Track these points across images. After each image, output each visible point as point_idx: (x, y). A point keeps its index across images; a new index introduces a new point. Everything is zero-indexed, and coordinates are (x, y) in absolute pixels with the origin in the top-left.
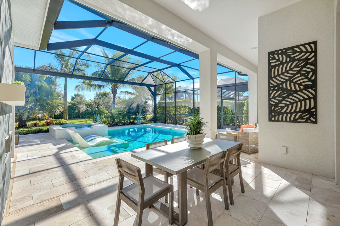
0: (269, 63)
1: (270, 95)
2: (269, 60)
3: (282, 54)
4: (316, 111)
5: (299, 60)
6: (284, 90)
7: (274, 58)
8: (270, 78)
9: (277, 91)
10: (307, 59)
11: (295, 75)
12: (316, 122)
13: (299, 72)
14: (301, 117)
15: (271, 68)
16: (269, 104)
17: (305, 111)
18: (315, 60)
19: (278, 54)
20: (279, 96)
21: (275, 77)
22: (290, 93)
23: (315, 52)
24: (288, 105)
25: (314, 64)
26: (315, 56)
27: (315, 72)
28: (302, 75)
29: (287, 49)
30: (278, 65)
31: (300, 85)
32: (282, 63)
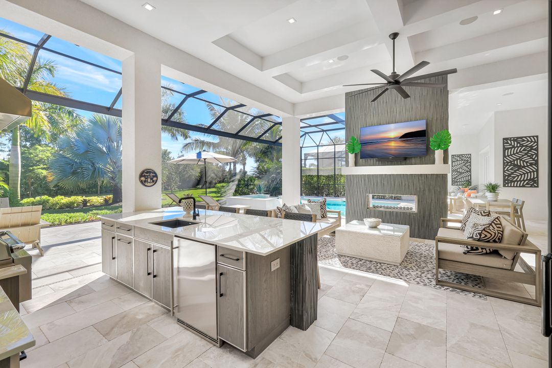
0: (504, 146)
1: (504, 168)
2: (504, 144)
3: (514, 140)
4: (538, 180)
5: (526, 146)
6: (515, 165)
7: (508, 143)
8: (504, 156)
9: (510, 166)
10: (531, 147)
11: (523, 156)
12: (538, 187)
13: (526, 154)
14: (527, 184)
15: (505, 149)
16: (504, 174)
17: (530, 179)
18: (537, 147)
19: (511, 140)
20: (511, 169)
21: (508, 156)
22: (520, 167)
23: (537, 142)
24: (518, 176)
25: (537, 150)
26: (537, 145)
27: (537, 155)
28: (528, 156)
29: (518, 138)
30: (511, 148)
31: (527, 162)
32: (514, 147)
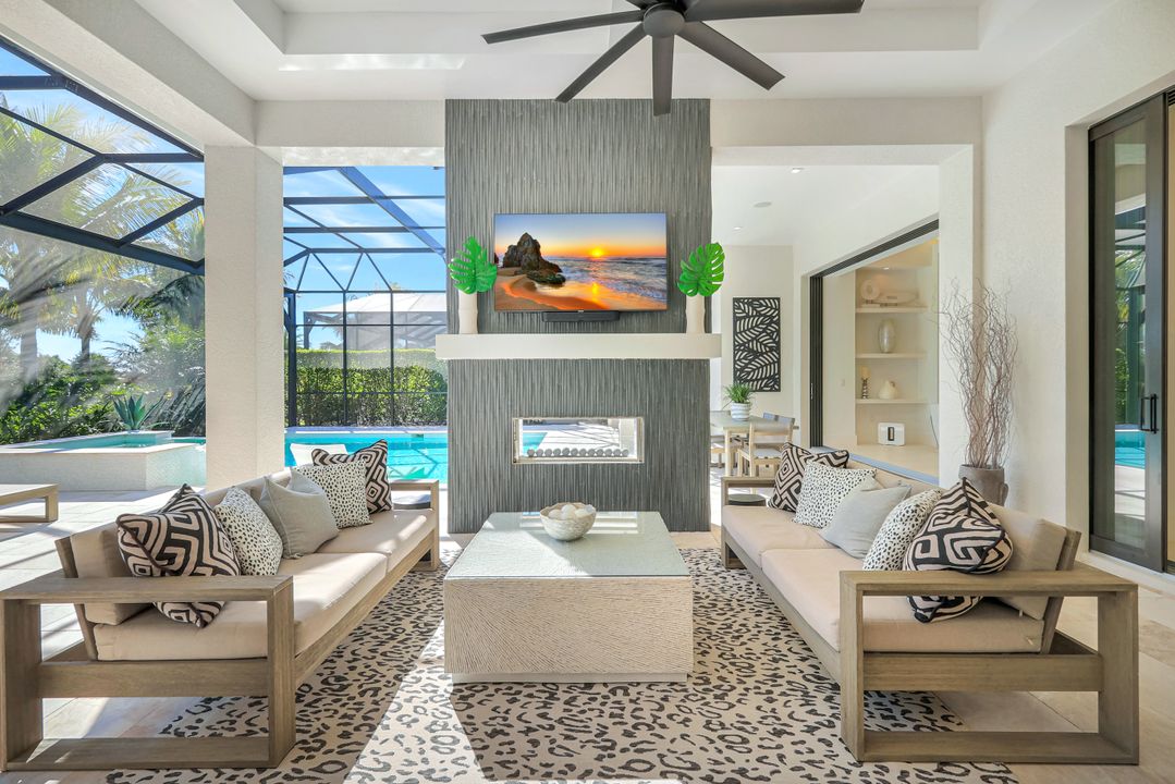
0: (735, 313)
1: (735, 357)
2: (734, 309)
3: (750, 304)
4: (779, 378)
5: (765, 315)
6: (750, 351)
7: (739, 308)
8: (735, 333)
9: (743, 351)
10: (771, 317)
11: (761, 333)
12: (779, 390)
13: (764, 330)
14: (766, 385)
15: (736, 319)
16: (734, 367)
17: (769, 378)
18: (779, 319)
19: (743, 303)
20: (745, 358)
21: (740, 332)
22: (757, 354)
23: (779, 310)
24: (754, 370)
25: (778, 323)
26: (778, 315)
27: (778, 331)
28: (768, 334)
29: (754, 299)
30: (744, 318)
31: (765, 346)
32: (748, 316)
